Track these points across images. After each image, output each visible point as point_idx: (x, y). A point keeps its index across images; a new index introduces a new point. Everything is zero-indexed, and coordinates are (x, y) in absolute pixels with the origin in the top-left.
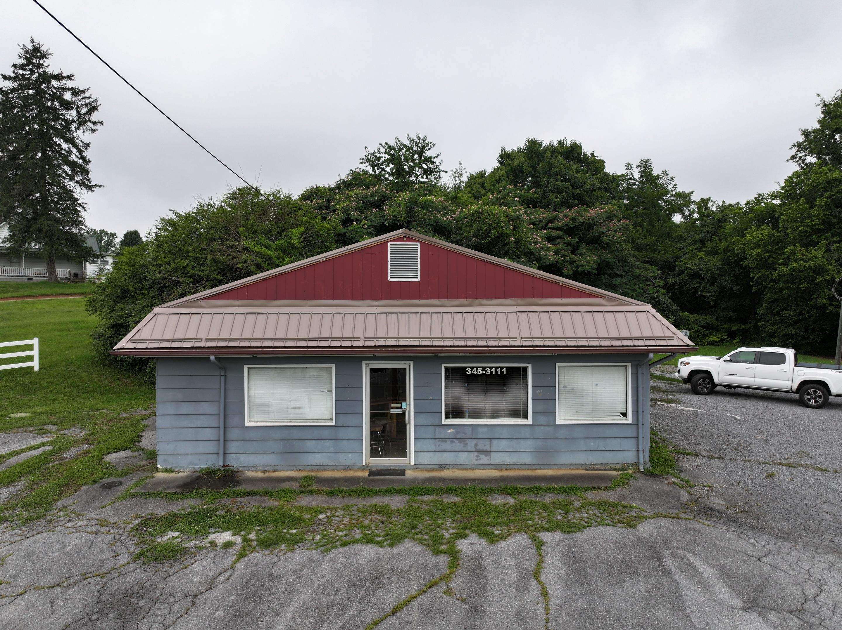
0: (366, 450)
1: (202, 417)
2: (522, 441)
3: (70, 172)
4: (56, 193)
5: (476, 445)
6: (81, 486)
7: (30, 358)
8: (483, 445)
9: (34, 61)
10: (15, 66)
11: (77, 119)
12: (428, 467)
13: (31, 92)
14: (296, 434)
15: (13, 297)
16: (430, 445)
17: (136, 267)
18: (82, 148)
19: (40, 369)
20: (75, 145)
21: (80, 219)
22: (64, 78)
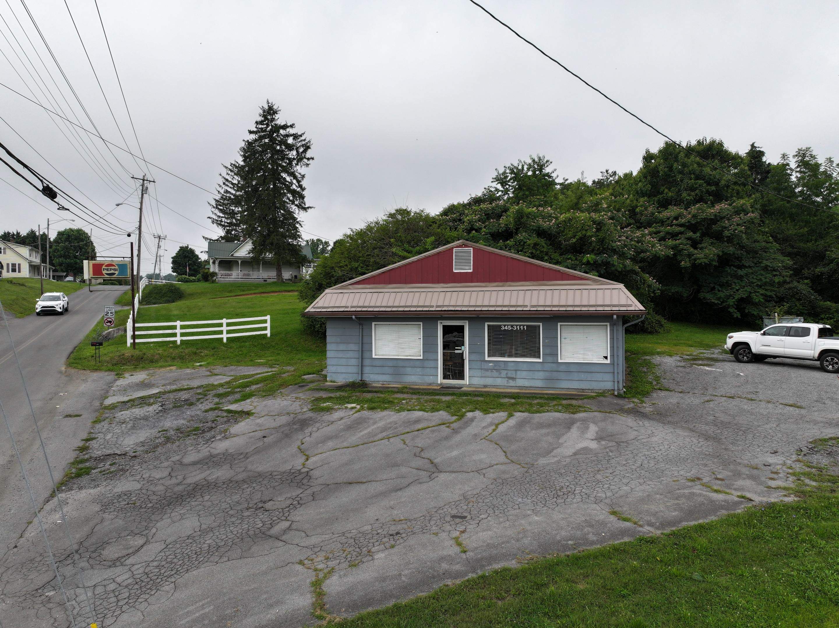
0: (441, 374)
1: (350, 352)
2: (536, 373)
3: (291, 198)
4: (283, 215)
5: (507, 374)
6: (289, 386)
7: (265, 329)
8: (511, 374)
9: (269, 117)
10: (257, 122)
11: (297, 157)
12: (477, 386)
13: (267, 141)
14: (401, 364)
15: (255, 293)
16: (478, 373)
17: (327, 268)
18: (300, 179)
19: (271, 335)
20: (295, 177)
21: (298, 233)
22: (288, 127)
